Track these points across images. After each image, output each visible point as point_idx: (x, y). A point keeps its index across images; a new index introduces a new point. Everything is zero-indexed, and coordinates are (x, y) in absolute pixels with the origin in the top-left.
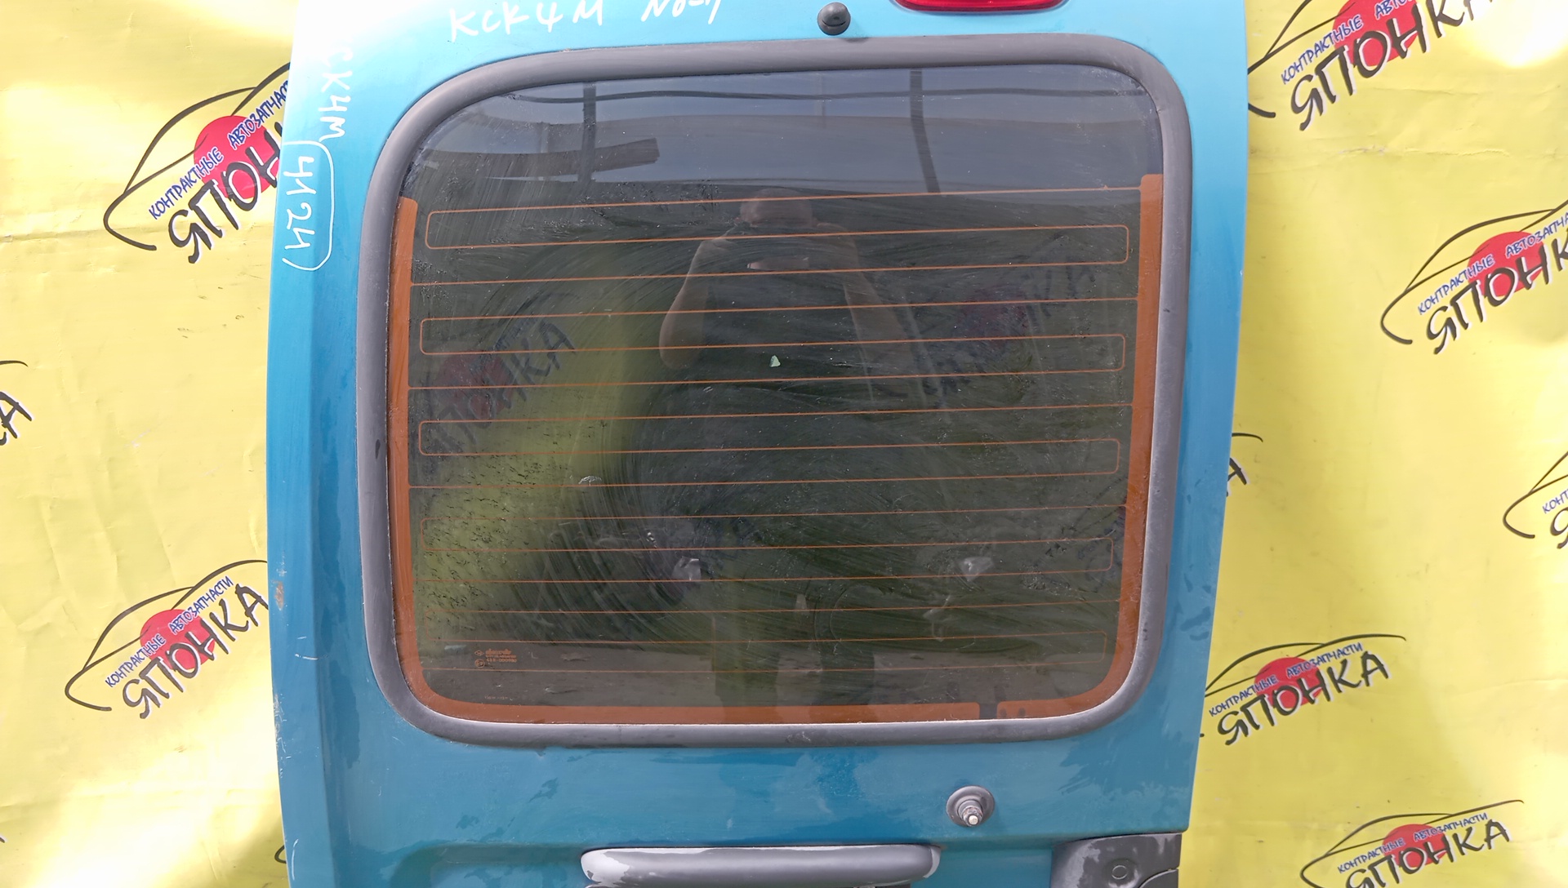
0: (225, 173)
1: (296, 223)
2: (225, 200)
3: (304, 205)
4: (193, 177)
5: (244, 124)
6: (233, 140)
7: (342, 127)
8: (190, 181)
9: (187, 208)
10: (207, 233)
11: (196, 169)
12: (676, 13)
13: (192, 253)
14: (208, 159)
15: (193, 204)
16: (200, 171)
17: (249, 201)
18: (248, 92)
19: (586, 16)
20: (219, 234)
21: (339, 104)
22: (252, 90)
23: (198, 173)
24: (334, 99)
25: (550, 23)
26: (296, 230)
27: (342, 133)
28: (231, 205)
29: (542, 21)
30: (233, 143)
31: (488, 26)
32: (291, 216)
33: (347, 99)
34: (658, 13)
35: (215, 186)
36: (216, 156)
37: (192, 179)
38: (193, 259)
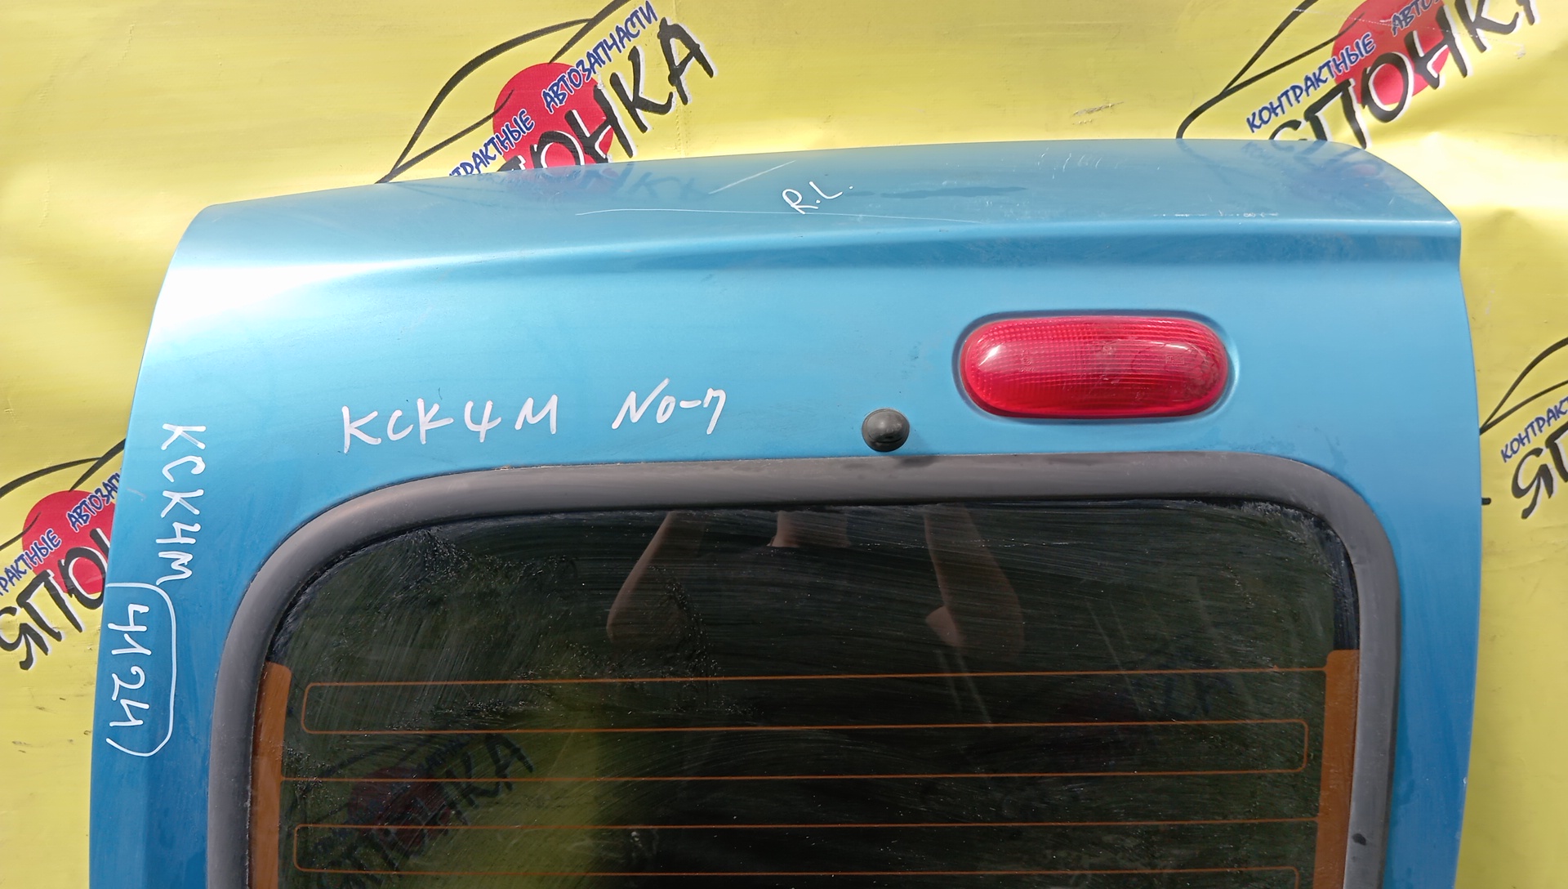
0: (63, 561)
1: (124, 693)
2: (64, 596)
3: (134, 670)
4: (22, 566)
5: (88, 501)
6: (74, 520)
7: (189, 566)
8: (18, 572)
9: (15, 605)
10: (41, 635)
11: (25, 557)
12: (661, 418)
13: (24, 658)
14: (41, 544)
15: (23, 599)
16: (31, 559)
17: (95, 596)
18: (92, 464)
19: (533, 421)
20: (57, 636)
21: (185, 533)
22: (96, 462)
23: (28, 561)
24: (178, 526)
25: (483, 429)
26: (124, 702)
27: (188, 573)
28: (72, 602)
29: (472, 427)
30: (74, 524)
31: (395, 432)
32: (118, 682)
33: (197, 528)
34: (635, 417)
35: (51, 578)
36: (51, 541)
37: (20, 569)
38: (26, 664)
